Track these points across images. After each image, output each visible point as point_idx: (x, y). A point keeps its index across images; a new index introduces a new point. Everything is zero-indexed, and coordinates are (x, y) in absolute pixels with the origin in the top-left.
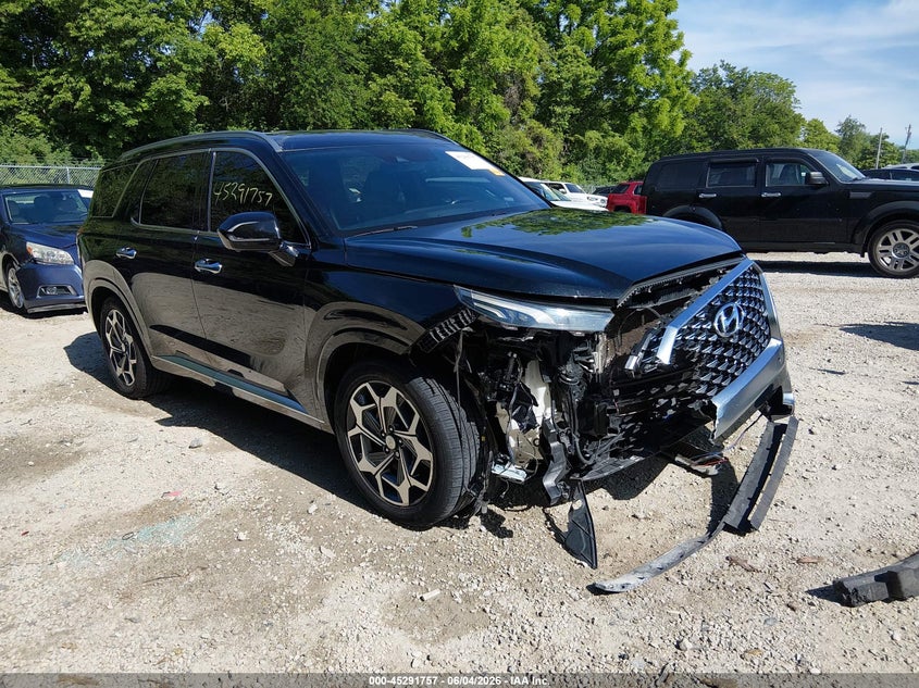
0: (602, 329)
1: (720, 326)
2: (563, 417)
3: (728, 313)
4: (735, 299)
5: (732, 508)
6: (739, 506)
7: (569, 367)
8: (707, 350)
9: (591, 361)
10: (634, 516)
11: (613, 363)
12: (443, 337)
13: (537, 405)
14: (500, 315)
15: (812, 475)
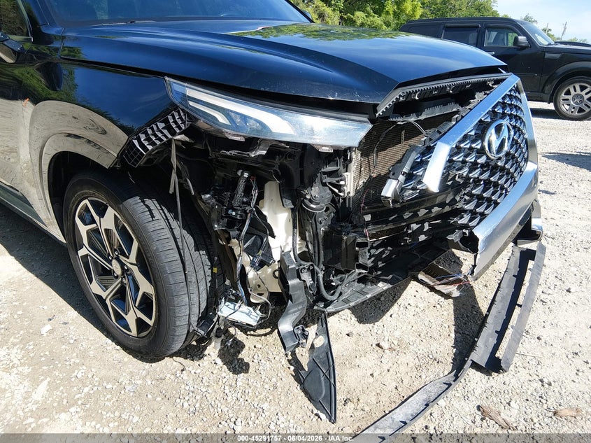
0: (355, 143)
1: (490, 145)
2: (307, 246)
3: (498, 129)
4: (503, 116)
5: (480, 343)
6: (487, 341)
7: (315, 191)
8: (475, 174)
9: (342, 183)
10: (378, 345)
11: (367, 186)
12: (150, 148)
13: (273, 236)
14: (221, 119)
15: (549, 297)
